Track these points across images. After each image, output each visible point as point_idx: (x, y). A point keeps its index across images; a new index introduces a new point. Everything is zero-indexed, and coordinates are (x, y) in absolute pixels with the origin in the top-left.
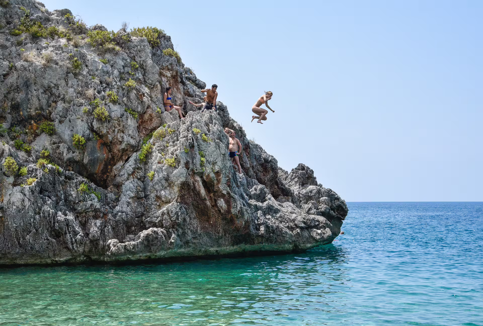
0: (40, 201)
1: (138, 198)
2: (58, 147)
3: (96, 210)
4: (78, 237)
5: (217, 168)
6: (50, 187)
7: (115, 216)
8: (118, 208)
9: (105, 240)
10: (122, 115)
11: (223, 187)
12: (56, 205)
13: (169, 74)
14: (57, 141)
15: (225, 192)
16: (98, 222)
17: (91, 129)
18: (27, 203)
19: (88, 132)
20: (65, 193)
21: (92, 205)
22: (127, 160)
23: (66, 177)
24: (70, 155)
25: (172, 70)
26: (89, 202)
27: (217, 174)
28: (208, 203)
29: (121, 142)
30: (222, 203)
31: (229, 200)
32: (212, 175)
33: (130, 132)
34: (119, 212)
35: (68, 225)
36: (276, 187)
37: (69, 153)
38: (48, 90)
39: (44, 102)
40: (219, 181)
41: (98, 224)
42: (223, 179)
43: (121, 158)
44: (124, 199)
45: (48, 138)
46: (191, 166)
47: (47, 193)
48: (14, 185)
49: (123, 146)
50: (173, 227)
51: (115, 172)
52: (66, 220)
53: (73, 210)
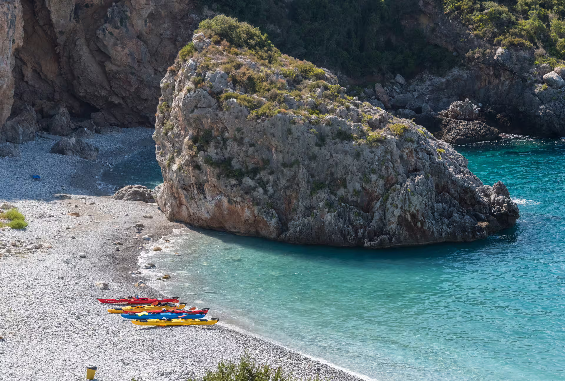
0: (338, 221)
1: (381, 219)
2: (348, 194)
3: (361, 225)
4: (352, 237)
5: (417, 208)
6: (343, 214)
7: (369, 227)
8: (371, 224)
9: (364, 239)
10: (377, 179)
11: (420, 218)
12: (344, 223)
13: (407, 151)
14: (347, 191)
15: (420, 219)
16: (362, 230)
17: (362, 187)
18: (333, 221)
19: (360, 188)
20: (349, 216)
21: (359, 223)
22: (378, 200)
23: (350, 209)
24: (352, 199)
25: (409, 149)
26: (359, 221)
27: (417, 211)
28: (412, 224)
29: (376, 192)
30: (419, 224)
31: (423, 223)
32: (415, 211)
33: (380, 187)
34: (372, 226)
35: (348, 232)
36: (473, 200)
37: (352, 197)
38: (345, 167)
39: (343, 173)
40: (418, 214)
41: (362, 231)
42: (420, 214)
43: (375, 199)
44: (374, 221)
45: (344, 189)
46: (403, 208)
47: (341, 217)
48: (328, 212)
49: (377, 194)
50: (394, 235)
51: (373, 205)
52: (348, 230)
53: (352, 224)
